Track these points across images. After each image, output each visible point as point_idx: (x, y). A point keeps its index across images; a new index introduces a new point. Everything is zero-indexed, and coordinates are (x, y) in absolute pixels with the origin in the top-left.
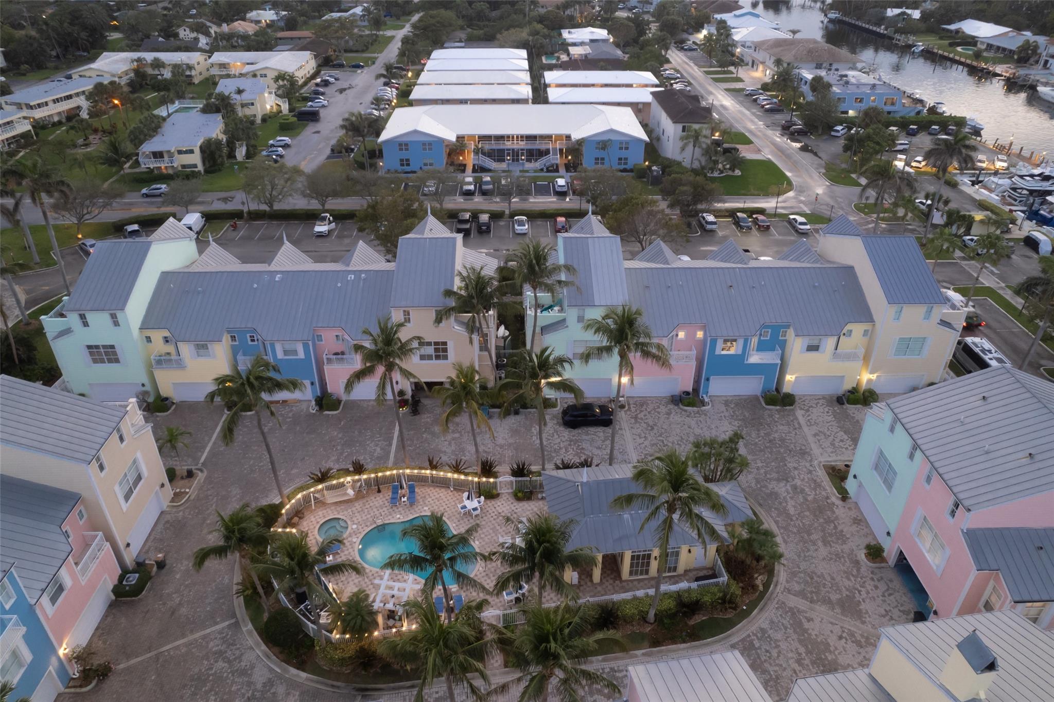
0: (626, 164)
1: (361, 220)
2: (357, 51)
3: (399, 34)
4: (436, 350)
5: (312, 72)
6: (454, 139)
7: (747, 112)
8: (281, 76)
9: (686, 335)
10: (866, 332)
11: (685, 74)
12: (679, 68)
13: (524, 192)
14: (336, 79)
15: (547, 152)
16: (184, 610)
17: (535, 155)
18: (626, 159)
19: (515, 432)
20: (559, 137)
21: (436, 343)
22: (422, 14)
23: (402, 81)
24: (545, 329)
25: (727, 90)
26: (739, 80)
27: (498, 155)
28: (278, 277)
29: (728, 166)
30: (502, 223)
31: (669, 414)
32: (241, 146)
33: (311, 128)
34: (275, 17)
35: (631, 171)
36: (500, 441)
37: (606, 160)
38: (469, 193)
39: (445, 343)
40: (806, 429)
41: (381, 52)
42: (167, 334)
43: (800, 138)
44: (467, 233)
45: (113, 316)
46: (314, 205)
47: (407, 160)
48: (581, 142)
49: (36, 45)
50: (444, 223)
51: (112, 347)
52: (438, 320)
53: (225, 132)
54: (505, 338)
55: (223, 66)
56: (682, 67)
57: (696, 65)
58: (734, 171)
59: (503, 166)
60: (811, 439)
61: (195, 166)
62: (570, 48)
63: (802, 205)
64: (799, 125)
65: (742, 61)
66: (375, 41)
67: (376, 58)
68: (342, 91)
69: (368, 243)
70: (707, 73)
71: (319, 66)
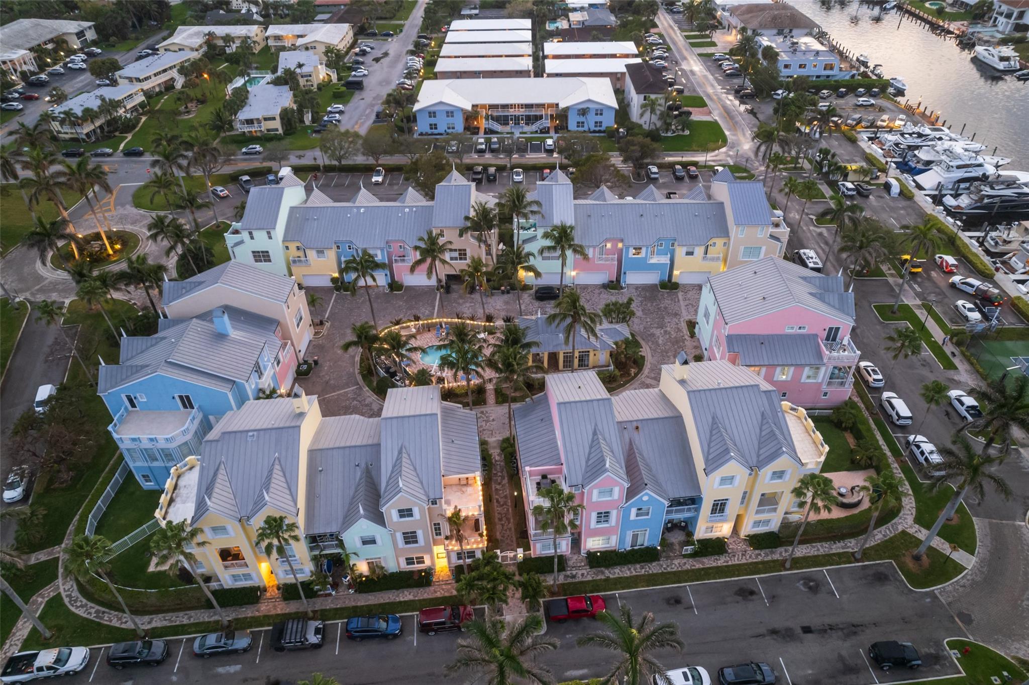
0: (600, 126)
1: (407, 172)
2: (385, 19)
4: (460, 254)
5: (351, 41)
6: (469, 108)
7: (711, 77)
8: (329, 49)
9: (612, 246)
10: (725, 243)
11: (668, 39)
12: (663, 33)
13: (522, 149)
14: (372, 48)
15: (541, 117)
16: (332, 382)
17: (530, 120)
18: (601, 122)
19: (507, 303)
20: (550, 106)
21: (460, 250)
24: (525, 242)
25: (700, 55)
26: (713, 44)
27: (503, 120)
28: (362, 210)
29: (680, 128)
30: (505, 174)
31: (600, 294)
32: (308, 112)
33: (357, 96)
35: (604, 132)
36: (498, 307)
37: (586, 124)
38: (482, 151)
39: (465, 250)
40: (682, 302)
41: (406, 19)
42: (299, 244)
43: (746, 100)
44: (479, 182)
45: (269, 233)
46: (371, 161)
47: (435, 125)
48: (567, 109)
49: (119, 19)
50: (463, 175)
51: (267, 252)
52: (461, 235)
53: (295, 102)
54: (503, 251)
55: (278, 38)
56: (667, 32)
57: (680, 28)
58: (683, 131)
59: (507, 129)
60: (683, 308)
61: (277, 130)
62: (570, 14)
63: (729, 159)
64: (749, 88)
65: (721, 24)
66: (401, 6)
67: (403, 26)
68: (377, 60)
69: (413, 188)
70: (687, 37)
71: (355, 35)
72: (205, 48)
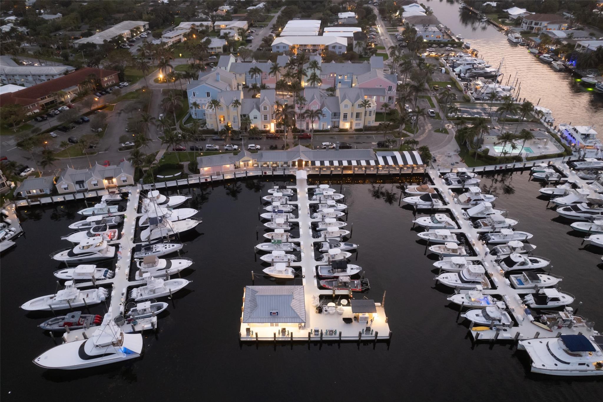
0: (340, 52)
2: (261, 22)
3: (276, 15)
5: (247, 28)
6: (292, 45)
7: (391, 40)
8: (239, 29)
9: (333, 75)
14: (255, 31)
15: (318, 49)
17: (314, 50)
20: (323, 45)
22: (285, 7)
23: (277, 32)
25: (390, 34)
26: (398, 31)
27: (304, 51)
33: (250, 44)
34: (229, 9)
41: (270, 22)
45: (226, 68)
47: (279, 51)
48: (329, 45)
53: (228, 44)
55: (219, 26)
57: (385, 26)
61: (221, 51)
62: (339, 20)
64: (404, 44)
66: (267, 18)
67: (268, 24)
68: (257, 34)
70: (387, 29)
71: (248, 26)
72: (191, 29)
